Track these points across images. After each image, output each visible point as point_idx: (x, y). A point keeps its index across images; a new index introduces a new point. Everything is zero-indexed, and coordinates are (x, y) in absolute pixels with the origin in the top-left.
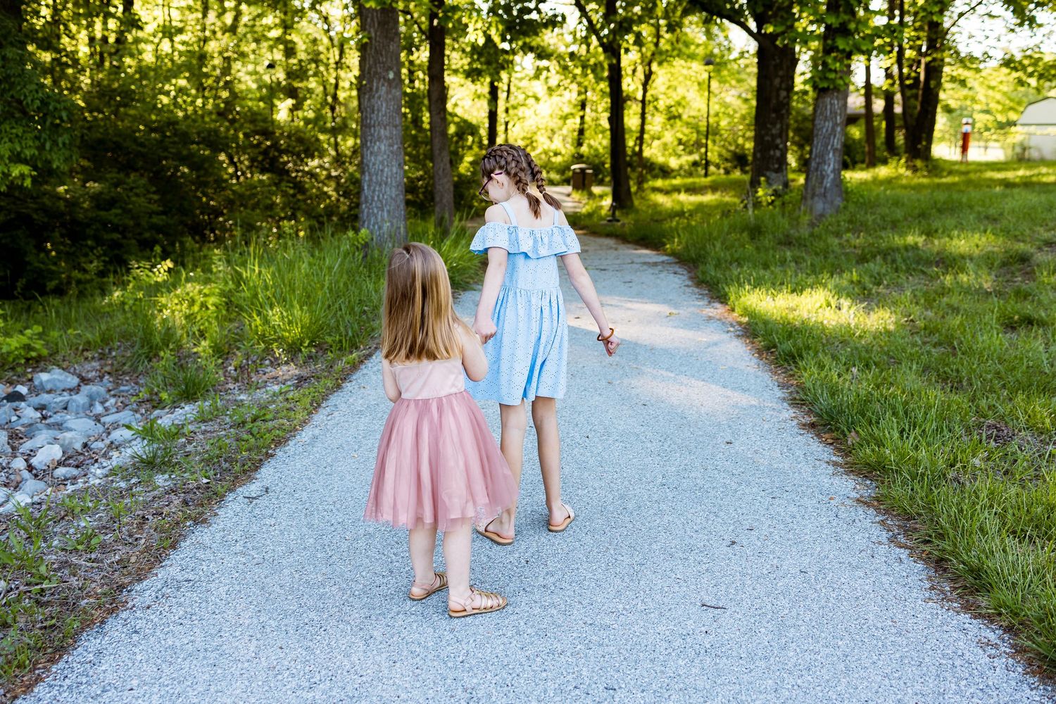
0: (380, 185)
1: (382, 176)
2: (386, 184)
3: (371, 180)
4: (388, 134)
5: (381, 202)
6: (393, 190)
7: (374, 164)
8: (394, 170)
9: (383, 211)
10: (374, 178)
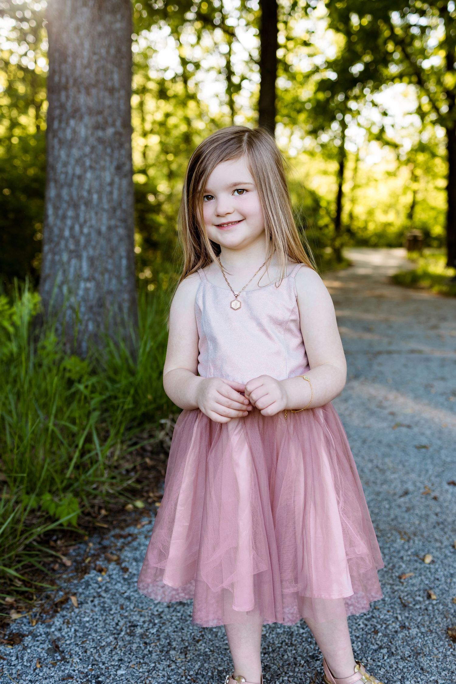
0: (76, 207)
1: (80, 187)
2: (88, 203)
3: (59, 196)
4: (91, 103)
5: (77, 243)
6: (105, 217)
7: (65, 165)
8: (107, 176)
9: (79, 257)
10: (65, 192)
